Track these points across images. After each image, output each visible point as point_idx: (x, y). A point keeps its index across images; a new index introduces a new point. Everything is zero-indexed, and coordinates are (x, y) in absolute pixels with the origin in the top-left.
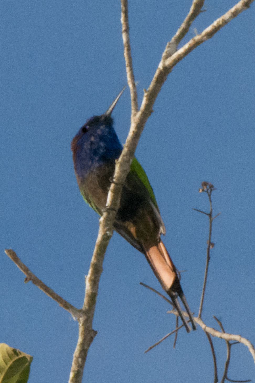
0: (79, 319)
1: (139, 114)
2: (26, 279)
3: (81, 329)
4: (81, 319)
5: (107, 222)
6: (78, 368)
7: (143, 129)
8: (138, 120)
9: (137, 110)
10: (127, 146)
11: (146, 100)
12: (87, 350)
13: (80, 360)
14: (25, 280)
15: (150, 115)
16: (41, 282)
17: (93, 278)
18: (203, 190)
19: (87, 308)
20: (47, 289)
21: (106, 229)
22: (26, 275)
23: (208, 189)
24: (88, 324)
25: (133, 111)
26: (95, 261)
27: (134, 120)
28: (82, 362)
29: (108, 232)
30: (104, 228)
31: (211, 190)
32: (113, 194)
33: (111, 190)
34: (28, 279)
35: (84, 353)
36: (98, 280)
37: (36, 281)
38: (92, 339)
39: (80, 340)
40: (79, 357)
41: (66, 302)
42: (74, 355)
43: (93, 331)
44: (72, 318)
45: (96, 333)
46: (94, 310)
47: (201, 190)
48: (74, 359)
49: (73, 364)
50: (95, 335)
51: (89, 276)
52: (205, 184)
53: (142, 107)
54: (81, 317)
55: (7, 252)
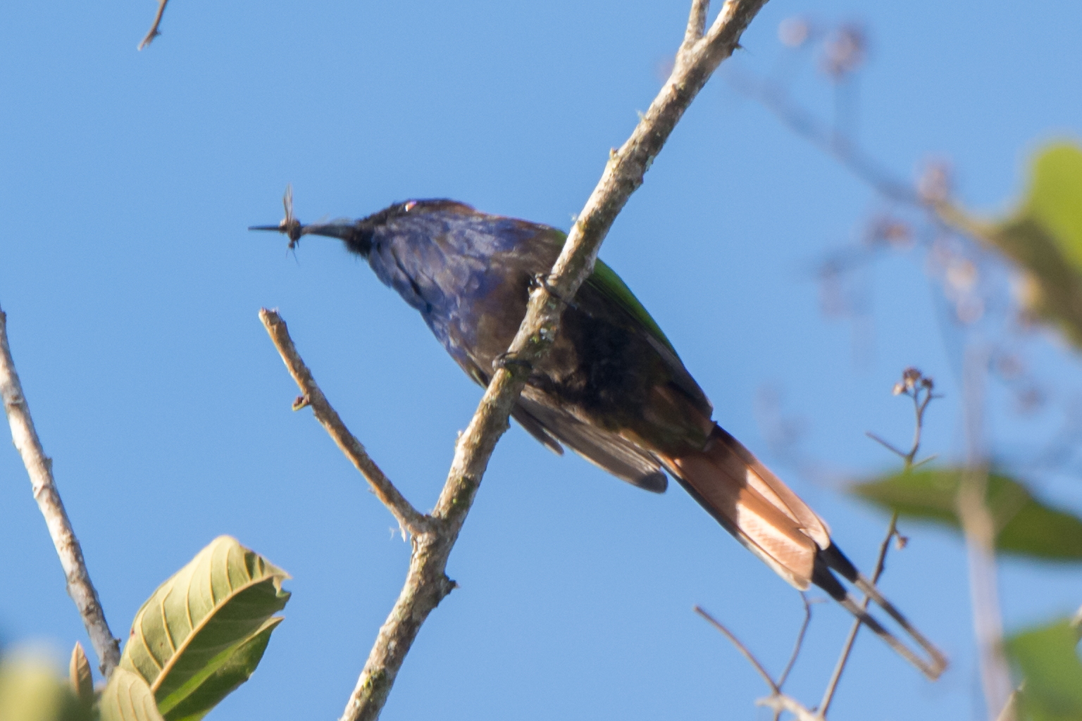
0: (415, 539)
1: (703, 43)
2: (300, 400)
3: (416, 565)
4: (419, 539)
5: (550, 304)
6: (383, 667)
7: (702, 86)
8: (694, 61)
9: (699, 34)
10: (649, 120)
11: (728, 13)
12: (418, 624)
13: (393, 644)
14: (295, 401)
15: (730, 53)
16: (336, 415)
17: (477, 440)
18: (905, 390)
19: (444, 514)
20: (348, 440)
21: (541, 319)
22: (302, 391)
23: (917, 391)
24: (436, 557)
25: (688, 36)
26: (494, 398)
27: (685, 58)
28: (395, 651)
29: (544, 331)
30: (538, 317)
31: (930, 398)
32: (581, 235)
33: (580, 223)
34: (304, 402)
35: (407, 632)
36: (491, 450)
37: (324, 410)
38: (436, 599)
39: (406, 593)
40: (392, 638)
41: (390, 484)
42: (382, 630)
43: (447, 578)
44: (399, 533)
45: (453, 584)
46: (460, 525)
47: (898, 389)
48: (380, 639)
49: (374, 652)
50: (448, 592)
51: (468, 432)
52: (913, 374)
53: (714, 30)
54: (421, 532)
55: (264, 316)
